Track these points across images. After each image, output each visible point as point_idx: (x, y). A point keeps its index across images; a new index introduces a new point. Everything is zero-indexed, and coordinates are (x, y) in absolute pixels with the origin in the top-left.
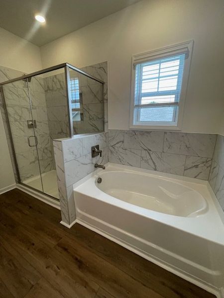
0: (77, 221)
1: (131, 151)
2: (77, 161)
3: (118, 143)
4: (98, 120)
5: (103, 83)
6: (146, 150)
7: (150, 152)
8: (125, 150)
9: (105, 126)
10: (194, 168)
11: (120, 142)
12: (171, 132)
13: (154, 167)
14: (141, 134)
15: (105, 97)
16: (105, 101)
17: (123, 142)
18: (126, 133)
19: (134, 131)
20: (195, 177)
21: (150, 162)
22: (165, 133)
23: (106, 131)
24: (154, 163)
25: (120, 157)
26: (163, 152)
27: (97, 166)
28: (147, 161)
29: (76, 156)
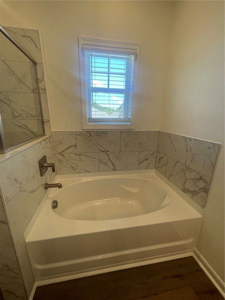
0: (38, 283)
1: (87, 156)
2: (24, 191)
3: (68, 148)
4: (30, 118)
5: (35, 64)
6: (104, 152)
7: (108, 153)
8: (80, 155)
9: (45, 126)
10: (145, 161)
11: (71, 146)
12: (126, 131)
13: (113, 168)
14: (97, 135)
15: (41, 85)
16: (41, 91)
17: (75, 146)
18: (79, 135)
19: (89, 132)
20: (146, 168)
21: (109, 164)
22: (121, 132)
23: (48, 134)
24: (113, 164)
25: (73, 165)
26: (121, 151)
27: (47, 186)
28: (105, 164)
29: (21, 184)
